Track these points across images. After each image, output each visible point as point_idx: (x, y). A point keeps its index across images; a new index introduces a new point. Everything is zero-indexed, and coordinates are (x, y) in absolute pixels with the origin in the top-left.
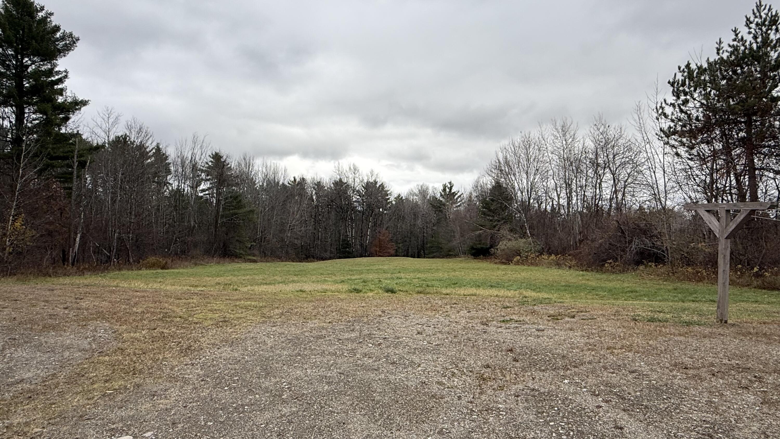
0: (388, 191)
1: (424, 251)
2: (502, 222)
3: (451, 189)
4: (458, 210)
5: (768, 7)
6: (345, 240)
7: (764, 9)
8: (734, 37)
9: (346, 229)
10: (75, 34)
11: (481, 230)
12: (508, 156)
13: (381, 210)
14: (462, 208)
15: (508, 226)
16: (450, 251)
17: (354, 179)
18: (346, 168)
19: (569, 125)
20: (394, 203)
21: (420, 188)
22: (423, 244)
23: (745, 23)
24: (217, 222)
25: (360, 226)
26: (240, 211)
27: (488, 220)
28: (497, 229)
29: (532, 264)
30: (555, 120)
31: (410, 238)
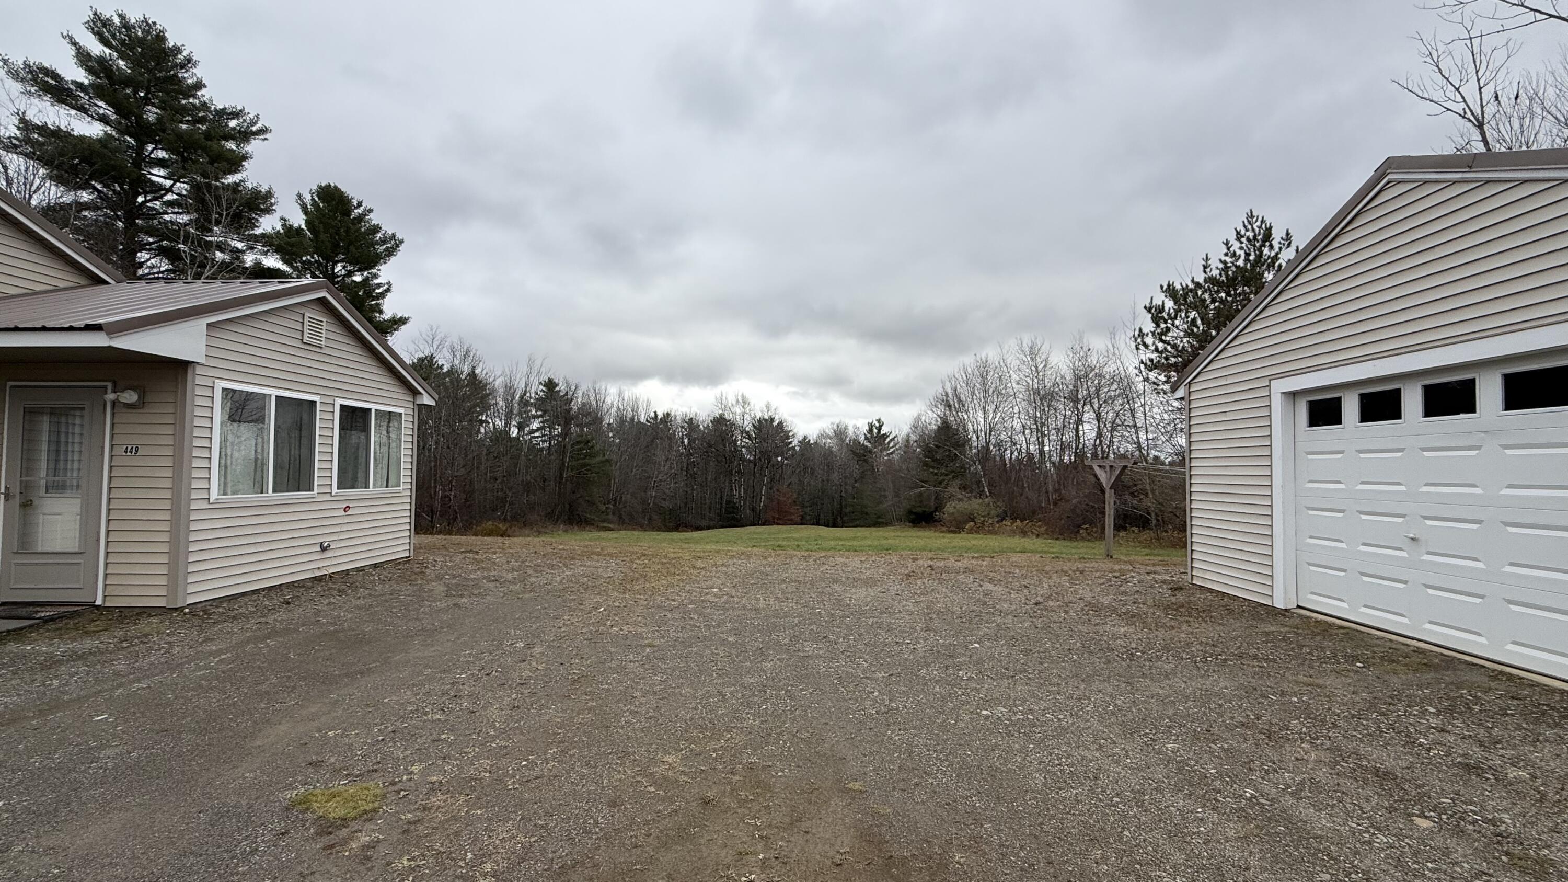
0: (790, 431)
1: (842, 518)
2: (951, 477)
3: (879, 428)
4: (889, 460)
5: (1260, 219)
6: (729, 502)
7: (1257, 221)
8: (1226, 251)
9: (731, 486)
10: (399, 236)
11: (923, 487)
12: (959, 387)
13: (779, 459)
14: (895, 457)
15: (957, 482)
16: (879, 517)
17: (743, 416)
18: (731, 399)
19: (1039, 346)
20: (797, 448)
21: (835, 428)
22: (841, 508)
23: (1235, 237)
24: (561, 475)
25: (751, 481)
26: (593, 461)
27: (932, 473)
28: (943, 485)
29: (990, 532)
30: (1020, 339)
31: (822, 500)
